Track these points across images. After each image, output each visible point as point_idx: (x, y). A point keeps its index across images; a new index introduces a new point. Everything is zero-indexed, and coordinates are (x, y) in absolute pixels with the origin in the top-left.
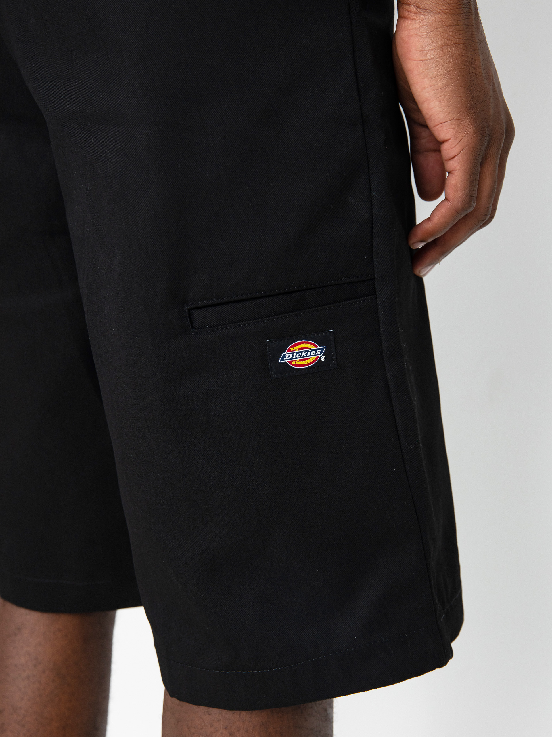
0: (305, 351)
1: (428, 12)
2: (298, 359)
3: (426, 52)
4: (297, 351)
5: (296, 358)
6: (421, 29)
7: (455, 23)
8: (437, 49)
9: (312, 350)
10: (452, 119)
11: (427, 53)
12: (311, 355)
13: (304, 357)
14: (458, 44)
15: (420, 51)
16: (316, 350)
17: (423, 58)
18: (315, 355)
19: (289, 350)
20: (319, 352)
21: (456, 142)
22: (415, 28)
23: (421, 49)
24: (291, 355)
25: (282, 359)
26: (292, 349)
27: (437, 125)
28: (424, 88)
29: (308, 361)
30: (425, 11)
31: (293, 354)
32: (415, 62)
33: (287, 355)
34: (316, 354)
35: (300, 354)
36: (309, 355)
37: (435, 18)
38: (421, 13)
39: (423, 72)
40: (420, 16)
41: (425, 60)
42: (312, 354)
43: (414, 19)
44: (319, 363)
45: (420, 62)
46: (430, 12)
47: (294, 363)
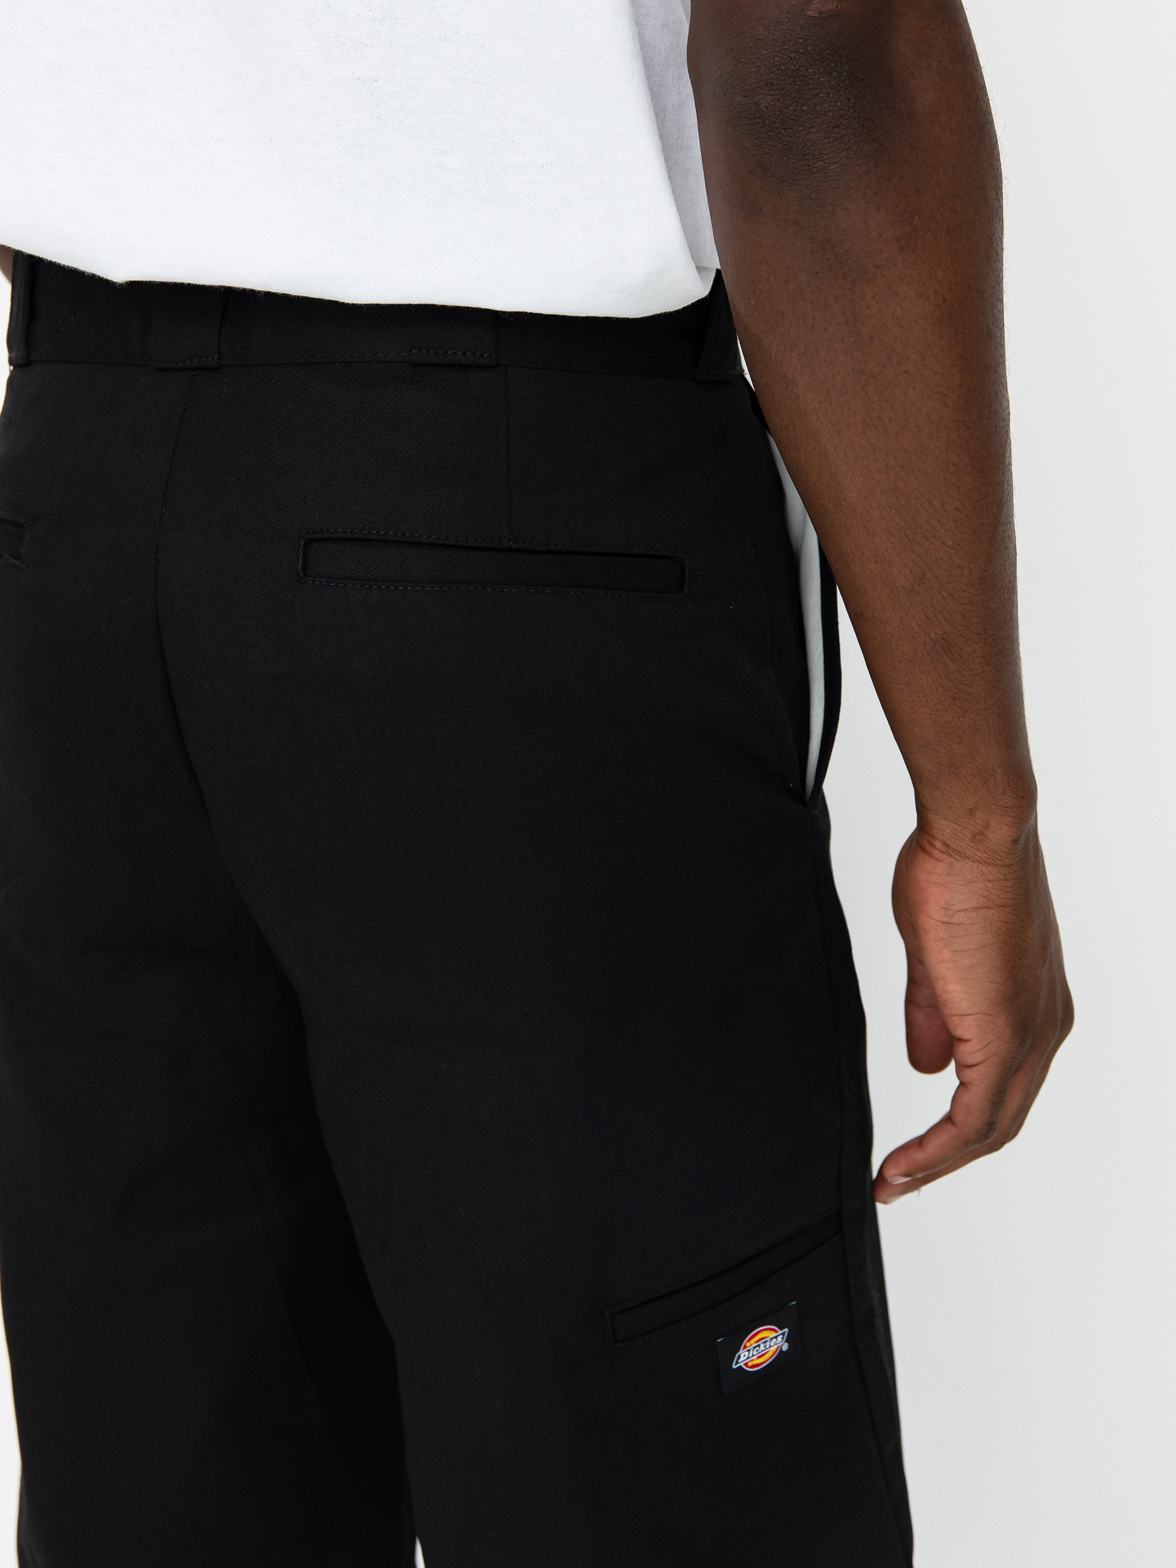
0: (764, 1343)
1: (962, 857)
2: (755, 1357)
3: (951, 912)
4: (754, 1345)
5: (753, 1355)
6: (948, 878)
7: (1002, 878)
8: (969, 911)
9: (772, 1339)
10: (979, 1013)
11: (954, 914)
12: (770, 1346)
13: (763, 1351)
14: (1003, 906)
15: (943, 908)
16: (776, 1337)
17: (947, 920)
18: (776, 1344)
19: (745, 1347)
20: (780, 1339)
21: (980, 1047)
22: (939, 874)
23: (944, 906)
24: (747, 1353)
25: (737, 1363)
26: (748, 1344)
27: (954, 1016)
28: (942, 962)
29: (767, 1356)
30: (957, 855)
31: (749, 1351)
32: (933, 921)
33: (742, 1355)
34: (778, 1342)
35: (757, 1348)
36: (768, 1346)
37: (972, 867)
38: (950, 855)
39: (943, 939)
40: (947, 859)
41: (948, 923)
42: (772, 1344)
43: (938, 860)
44: (781, 1354)
45: (942, 924)
46: (965, 858)
47: (750, 1364)
